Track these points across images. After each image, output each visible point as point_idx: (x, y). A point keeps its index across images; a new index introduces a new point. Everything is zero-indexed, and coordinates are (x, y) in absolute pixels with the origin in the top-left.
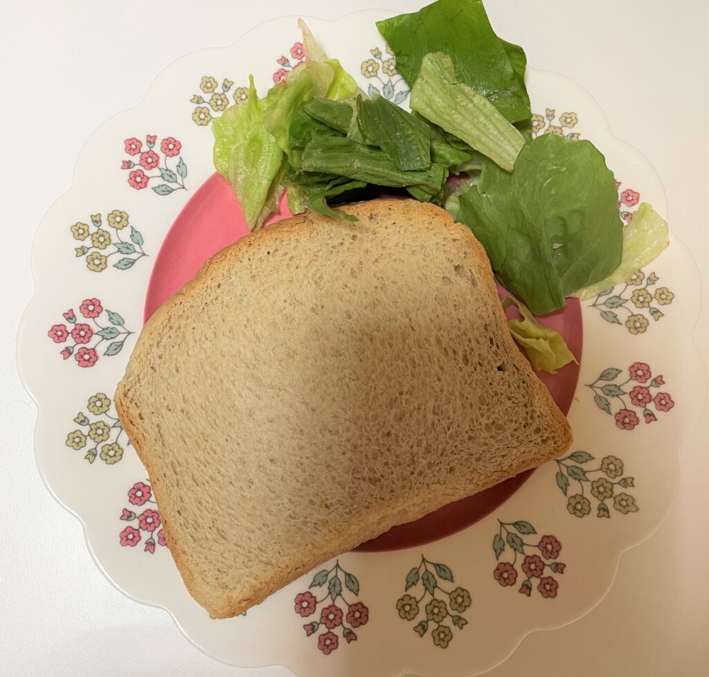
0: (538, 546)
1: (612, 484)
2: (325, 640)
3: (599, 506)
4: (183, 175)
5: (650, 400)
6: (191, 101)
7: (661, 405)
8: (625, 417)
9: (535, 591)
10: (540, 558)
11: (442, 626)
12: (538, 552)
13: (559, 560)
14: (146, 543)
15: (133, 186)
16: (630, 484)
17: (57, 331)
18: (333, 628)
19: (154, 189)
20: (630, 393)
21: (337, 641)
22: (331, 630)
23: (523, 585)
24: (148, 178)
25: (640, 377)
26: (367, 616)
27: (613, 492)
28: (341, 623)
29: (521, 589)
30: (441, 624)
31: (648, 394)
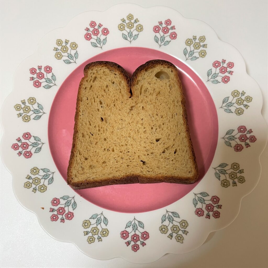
0: (141, 233)
1: (180, 229)
2: (54, 216)
3: (171, 233)
4: (104, 44)
5: (212, 211)
6: (121, 20)
7: (215, 215)
8: (200, 211)
9: (130, 246)
10: (139, 237)
11: (93, 237)
12: (140, 235)
13: (145, 242)
14: (19, 152)
15: (85, 38)
16: (186, 233)
17: (33, 70)
18: (59, 215)
19: (91, 43)
20: (207, 205)
21: (57, 219)
22: (58, 215)
23: (128, 242)
24: (92, 38)
25: (214, 201)
26: (72, 218)
27: (178, 232)
28: (63, 215)
29: (126, 242)
30: (93, 236)
31: (213, 209)
